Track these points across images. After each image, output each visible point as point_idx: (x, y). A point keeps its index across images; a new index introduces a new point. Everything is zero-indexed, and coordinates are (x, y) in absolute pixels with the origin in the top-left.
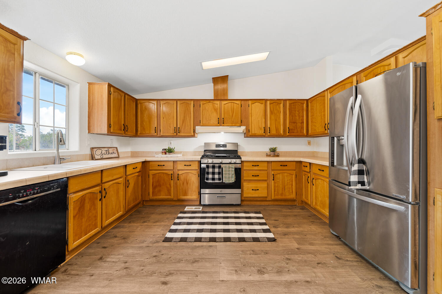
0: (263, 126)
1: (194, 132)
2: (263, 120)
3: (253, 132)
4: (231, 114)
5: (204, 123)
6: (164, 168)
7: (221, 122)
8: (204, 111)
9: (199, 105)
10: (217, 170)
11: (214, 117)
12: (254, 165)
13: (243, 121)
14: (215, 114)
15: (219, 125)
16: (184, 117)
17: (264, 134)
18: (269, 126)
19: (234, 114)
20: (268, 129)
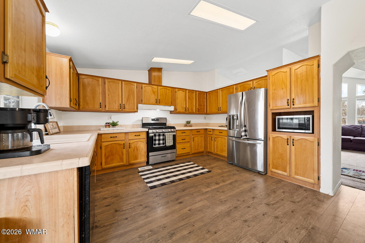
0: (185, 107)
1: (137, 109)
2: (185, 103)
3: (179, 111)
4: (165, 97)
5: (145, 102)
6: (116, 139)
7: (158, 102)
8: (145, 92)
9: (141, 87)
10: (161, 137)
11: (153, 98)
12: (183, 132)
13: (172, 103)
14: (153, 95)
15: (156, 104)
16: (129, 95)
17: (185, 112)
18: (187, 107)
19: (167, 97)
20: (187, 109)
